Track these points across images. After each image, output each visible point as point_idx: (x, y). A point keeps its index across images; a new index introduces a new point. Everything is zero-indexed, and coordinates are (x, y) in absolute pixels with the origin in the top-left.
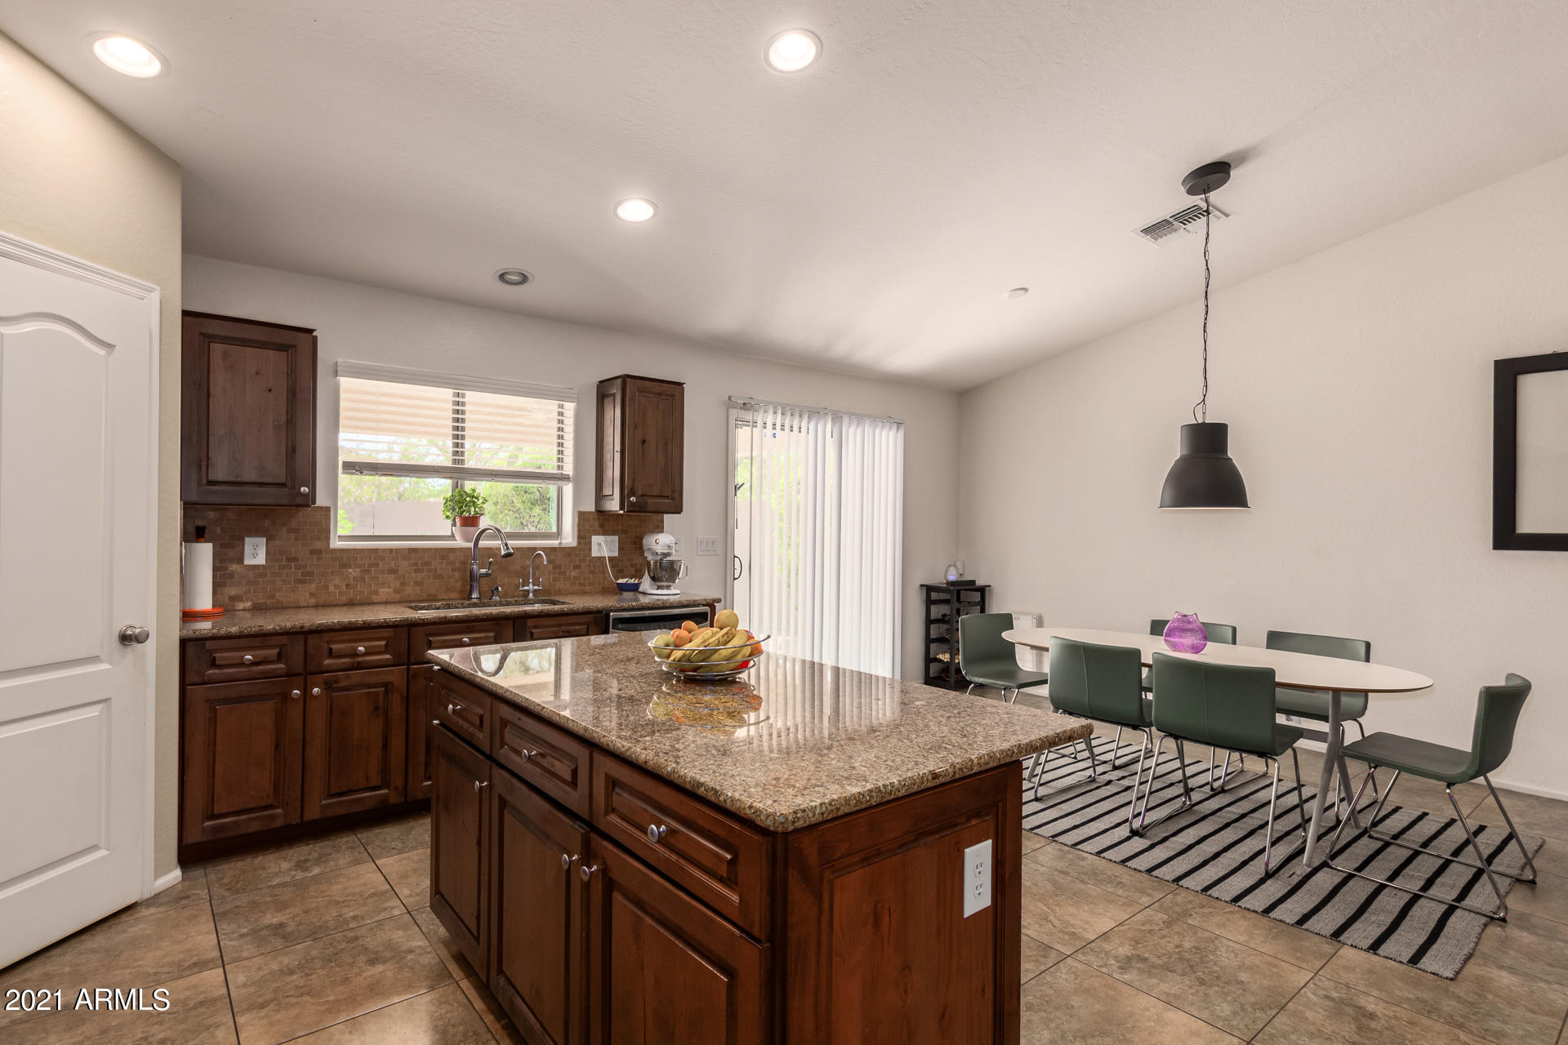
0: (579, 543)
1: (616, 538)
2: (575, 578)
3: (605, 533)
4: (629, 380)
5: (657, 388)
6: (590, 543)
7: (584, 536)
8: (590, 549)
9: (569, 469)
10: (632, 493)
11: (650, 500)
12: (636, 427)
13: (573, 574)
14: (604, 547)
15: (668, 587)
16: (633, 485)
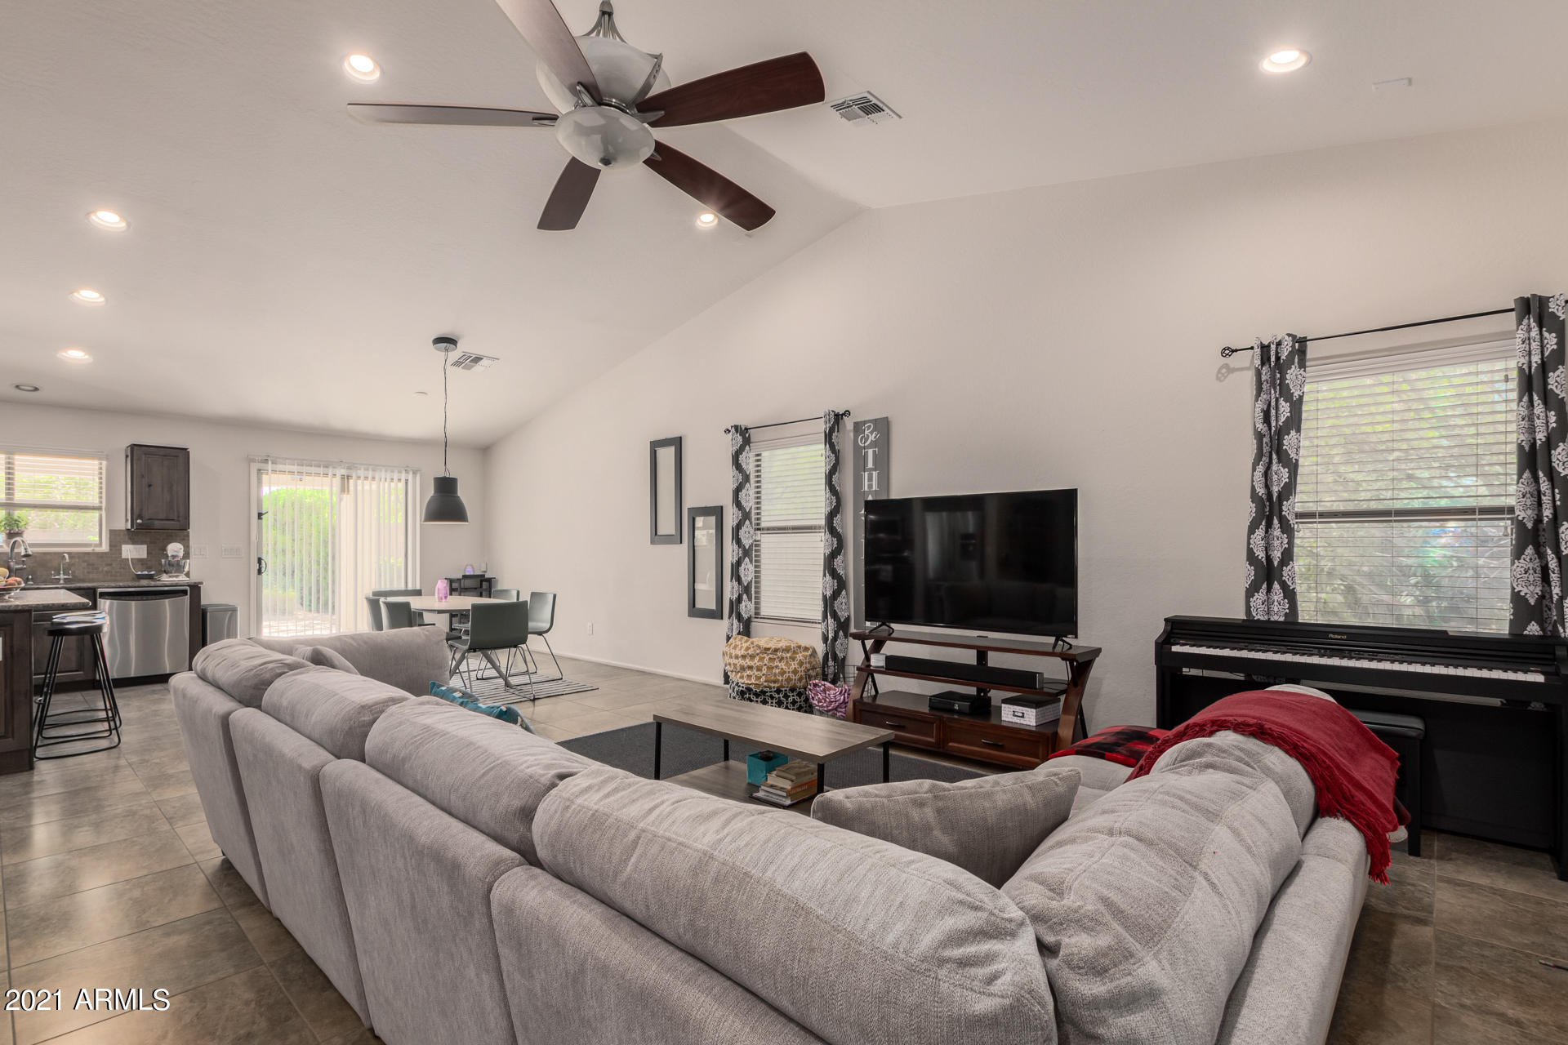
0: (110, 550)
1: (145, 547)
2: (106, 572)
3: (134, 542)
4: (136, 448)
5: (162, 452)
6: (121, 549)
7: (115, 545)
8: (121, 554)
9: (104, 505)
10: (140, 517)
11: (156, 522)
12: (143, 476)
13: (106, 569)
14: (132, 552)
15: (177, 576)
16: (141, 510)
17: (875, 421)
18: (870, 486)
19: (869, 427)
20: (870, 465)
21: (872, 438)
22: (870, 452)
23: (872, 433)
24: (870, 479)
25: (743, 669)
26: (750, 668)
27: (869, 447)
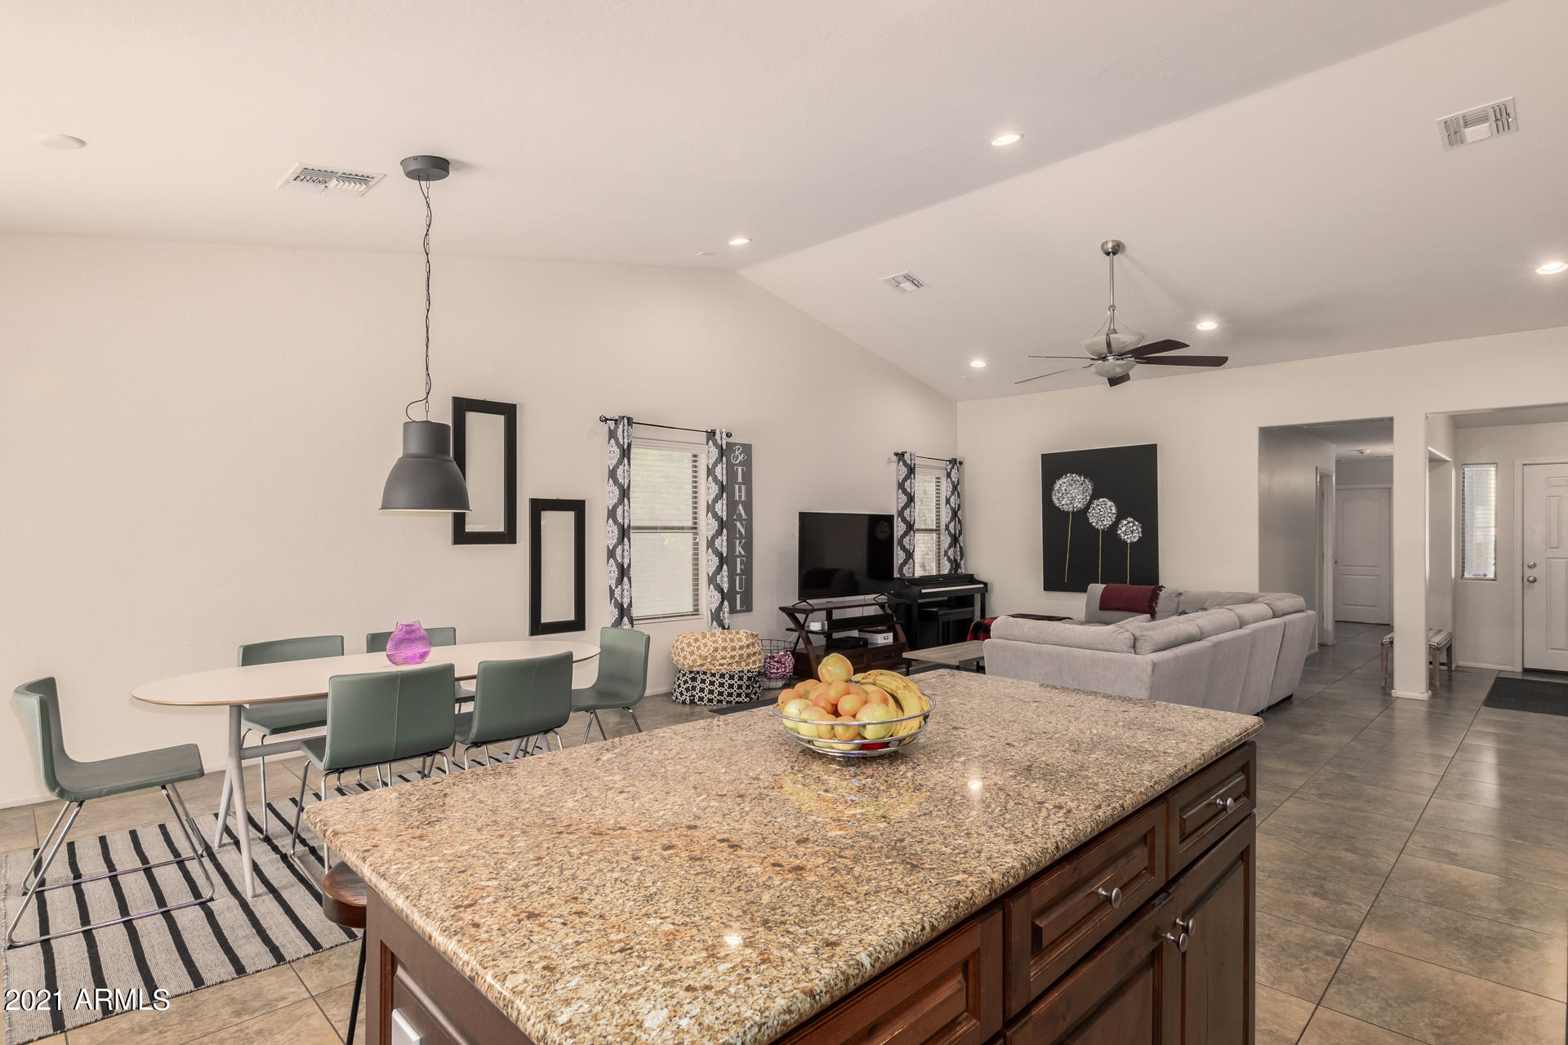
17: (743, 445)
18: (740, 497)
19: (739, 449)
20: (740, 480)
21: (741, 458)
22: (740, 469)
23: (741, 454)
24: (740, 491)
25: (749, 656)
26: (755, 654)
27: (738, 465)
